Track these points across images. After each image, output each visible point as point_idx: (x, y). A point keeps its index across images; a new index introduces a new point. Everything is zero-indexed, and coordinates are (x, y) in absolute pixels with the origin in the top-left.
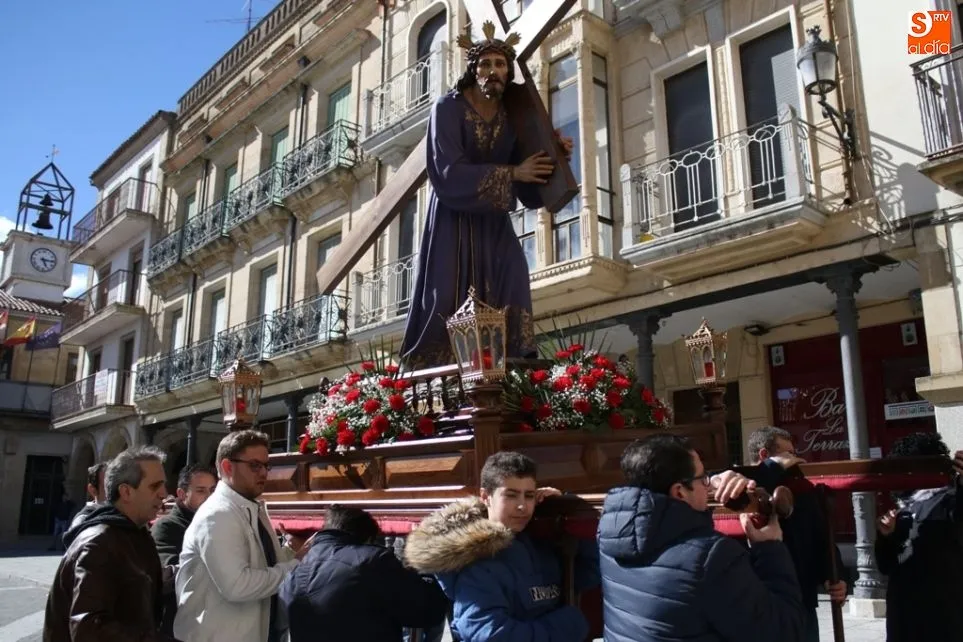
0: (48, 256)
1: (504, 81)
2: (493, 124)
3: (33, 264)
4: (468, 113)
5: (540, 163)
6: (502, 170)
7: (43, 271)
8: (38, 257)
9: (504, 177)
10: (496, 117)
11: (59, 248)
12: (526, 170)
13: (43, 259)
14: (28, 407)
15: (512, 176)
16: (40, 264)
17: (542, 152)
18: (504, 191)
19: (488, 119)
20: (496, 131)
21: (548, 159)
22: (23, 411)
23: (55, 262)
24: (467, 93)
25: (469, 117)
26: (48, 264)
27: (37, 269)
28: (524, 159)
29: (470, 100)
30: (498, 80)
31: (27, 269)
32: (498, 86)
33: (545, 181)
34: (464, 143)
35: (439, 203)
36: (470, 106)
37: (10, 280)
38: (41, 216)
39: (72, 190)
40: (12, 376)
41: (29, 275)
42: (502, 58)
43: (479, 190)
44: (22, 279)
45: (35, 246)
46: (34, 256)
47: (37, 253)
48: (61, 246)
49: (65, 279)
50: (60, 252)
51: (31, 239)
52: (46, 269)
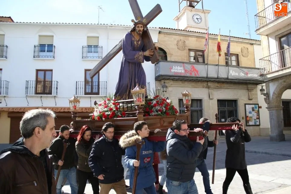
0: (198, 17)
1: (142, 31)
2: (138, 41)
3: (194, 20)
4: (133, 38)
5: (150, 52)
6: (141, 53)
8: (195, 17)
9: (142, 55)
10: (139, 39)
12: (147, 53)
13: (197, 19)
14: (220, 76)
15: (143, 54)
16: (196, 20)
17: (151, 49)
18: (141, 58)
19: (138, 40)
20: (139, 43)
21: (152, 51)
22: (217, 78)
23: (201, 19)
24: (132, 33)
25: (133, 39)
26: (199, 20)
27: (196, 22)
28: (146, 50)
29: (133, 35)
30: (141, 31)
31: (192, 23)
32: (141, 32)
33: (151, 56)
34: (132, 46)
35: (125, 59)
36: (133, 36)
38: (190, 3)
41: (193, 25)
42: (142, 26)
43: (135, 57)
44: (191, 27)
45: (193, 13)
46: (193, 17)
47: (194, 16)
48: (202, 13)
49: (206, 26)
50: (202, 15)
51: (192, 10)
52: (199, 23)
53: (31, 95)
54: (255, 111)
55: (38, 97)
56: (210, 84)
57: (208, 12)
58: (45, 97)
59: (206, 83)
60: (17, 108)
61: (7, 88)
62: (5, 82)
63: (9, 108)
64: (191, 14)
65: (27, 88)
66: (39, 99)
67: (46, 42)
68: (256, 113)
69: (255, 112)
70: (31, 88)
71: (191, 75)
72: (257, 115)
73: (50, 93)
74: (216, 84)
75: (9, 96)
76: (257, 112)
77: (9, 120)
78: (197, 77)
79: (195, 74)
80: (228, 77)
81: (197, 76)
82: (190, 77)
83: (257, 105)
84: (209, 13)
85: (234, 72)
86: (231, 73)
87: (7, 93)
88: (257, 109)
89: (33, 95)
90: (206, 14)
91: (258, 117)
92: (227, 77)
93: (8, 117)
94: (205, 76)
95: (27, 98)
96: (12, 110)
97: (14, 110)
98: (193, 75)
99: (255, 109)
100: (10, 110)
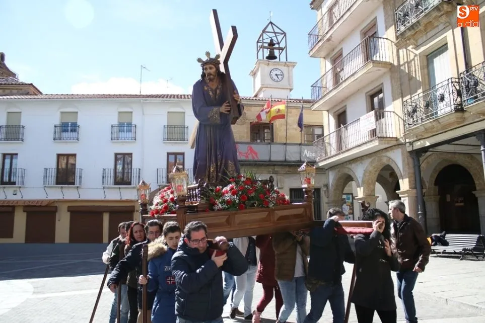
0: (278, 72)
2: (216, 89)
3: (272, 78)
5: (226, 106)
6: (216, 109)
7: (277, 81)
8: (274, 73)
9: (216, 111)
10: (217, 86)
11: (284, 67)
12: (223, 108)
13: (276, 75)
14: (288, 158)
15: (219, 111)
16: (275, 77)
18: (217, 117)
20: (218, 92)
22: (285, 161)
23: (282, 75)
25: (206, 88)
26: (279, 77)
27: (274, 80)
30: (211, 74)
31: (269, 82)
32: (212, 76)
33: (229, 113)
36: (206, 84)
37: (261, 89)
38: (270, 52)
39: (284, 34)
40: (275, 141)
41: (270, 85)
43: (209, 117)
44: (267, 87)
45: (271, 67)
46: (271, 74)
47: (272, 71)
48: (284, 66)
49: (290, 85)
50: (285, 69)
51: (268, 64)
52: (278, 80)
53: (50, 185)
54: (347, 203)
55: (58, 187)
56: (276, 169)
57: (293, 65)
58: (66, 187)
59: (272, 167)
60: (33, 201)
61: (23, 177)
62: (20, 170)
63: (25, 201)
64: (268, 69)
65: (45, 177)
66: (60, 190)
67: (70, 120)
68: (348, 207)
69: (347, 205)
70: (50, 176)
71: (247, 159)
72: (350, 209)
73: (73, 183)
74: (287, 169)
75: (26, 187)
76: (349, 204)
77: (25, 215)
78: (256, 161)
79: (253, 158)
80: (301, 159)
81: (256, 159)
82: (245, 161)
83: (351, 196)
84: (295, 65)
85: (310, 152)
86: (306, 155)
87: (23, 183)
88: (351, 200)
89: (52, 185)
90: (290, 68)
91: (351, 211)
92: (299, 159)
93: (24, 211)
94: (267, 158)
95: (46, 189)
96: (28, 204)
97: (30, 204)
98: (250, 158)
99: (347, 201)
100: (26, 204)
